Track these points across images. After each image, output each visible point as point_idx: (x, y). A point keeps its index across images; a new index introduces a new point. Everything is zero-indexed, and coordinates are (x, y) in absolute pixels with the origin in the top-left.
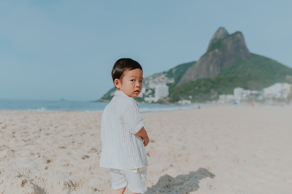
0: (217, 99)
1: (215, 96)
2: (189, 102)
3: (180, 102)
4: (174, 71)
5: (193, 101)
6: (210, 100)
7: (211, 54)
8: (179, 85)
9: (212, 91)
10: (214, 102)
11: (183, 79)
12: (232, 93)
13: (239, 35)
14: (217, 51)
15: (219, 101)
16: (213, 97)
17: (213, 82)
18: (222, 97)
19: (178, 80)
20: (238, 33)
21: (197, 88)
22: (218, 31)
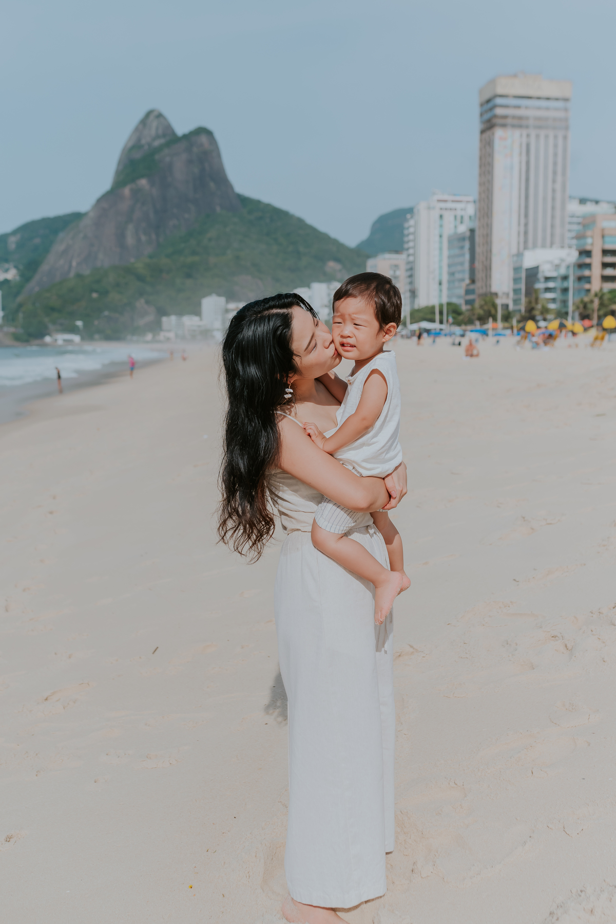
0: (156, 327)
1: (150, 318)
2: (76, 338)
3: (48, 339)
4: (13, 240)
5: (89, 334)
6: (138, 331)
7: (127, 191)
8: (33, 286)
9: (140, 303)
10: (149, 337)
11: (45, 267)
12: (197, 312)
13: (204, 139)
14: (143, 182)
15: (162, 336)
16: (141, 322)
17: (140, 278)
18: (170, 321)
19: (29, 269)
20: (202, 131)
21: (95, 295)
22: (144, 122)
